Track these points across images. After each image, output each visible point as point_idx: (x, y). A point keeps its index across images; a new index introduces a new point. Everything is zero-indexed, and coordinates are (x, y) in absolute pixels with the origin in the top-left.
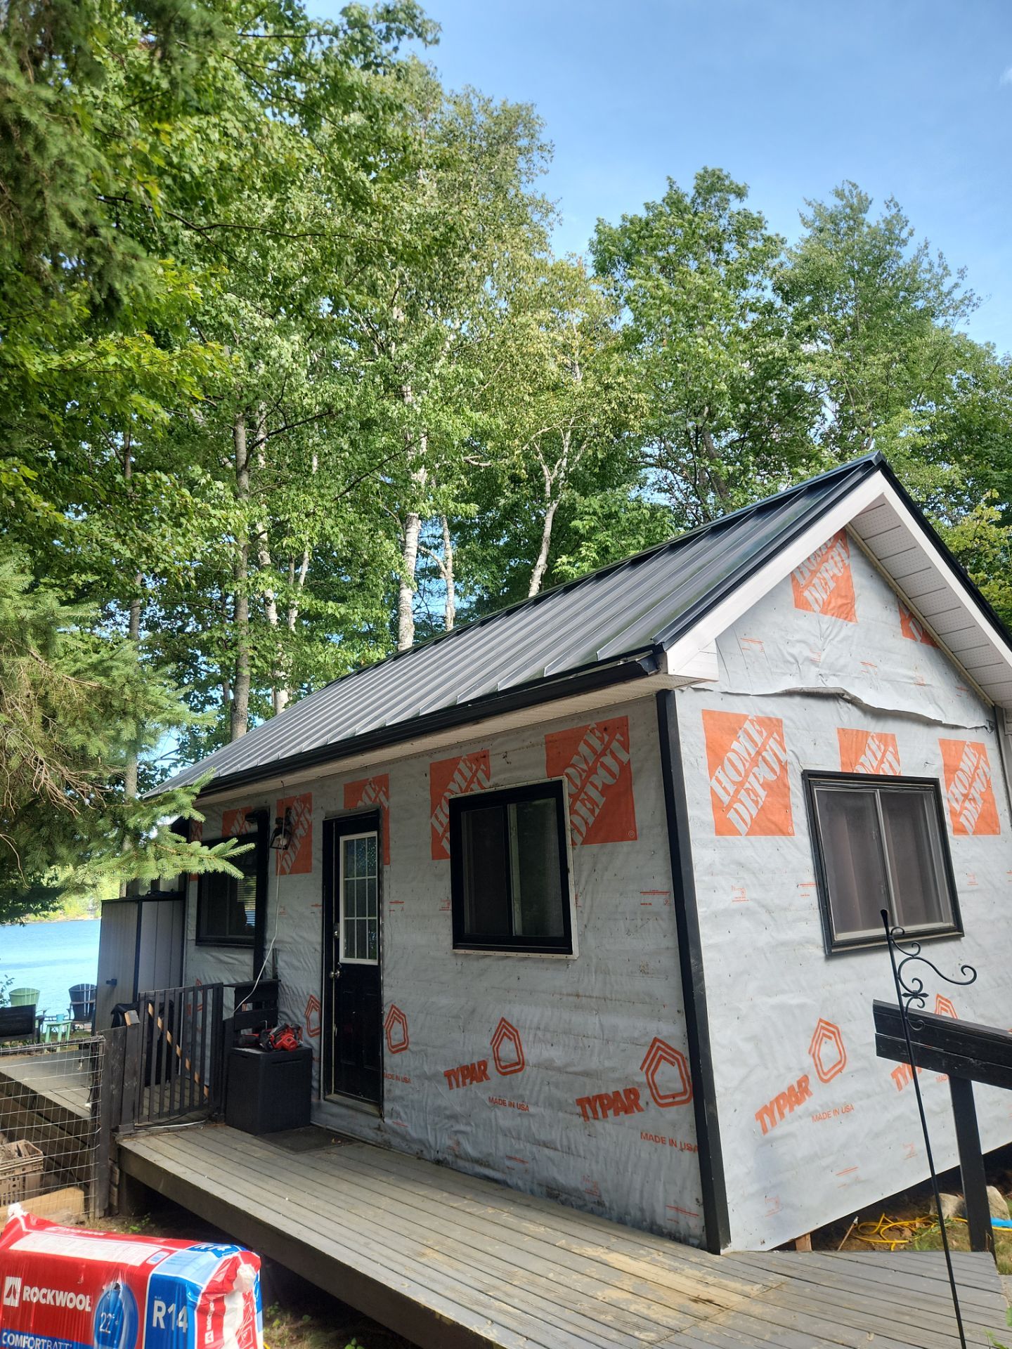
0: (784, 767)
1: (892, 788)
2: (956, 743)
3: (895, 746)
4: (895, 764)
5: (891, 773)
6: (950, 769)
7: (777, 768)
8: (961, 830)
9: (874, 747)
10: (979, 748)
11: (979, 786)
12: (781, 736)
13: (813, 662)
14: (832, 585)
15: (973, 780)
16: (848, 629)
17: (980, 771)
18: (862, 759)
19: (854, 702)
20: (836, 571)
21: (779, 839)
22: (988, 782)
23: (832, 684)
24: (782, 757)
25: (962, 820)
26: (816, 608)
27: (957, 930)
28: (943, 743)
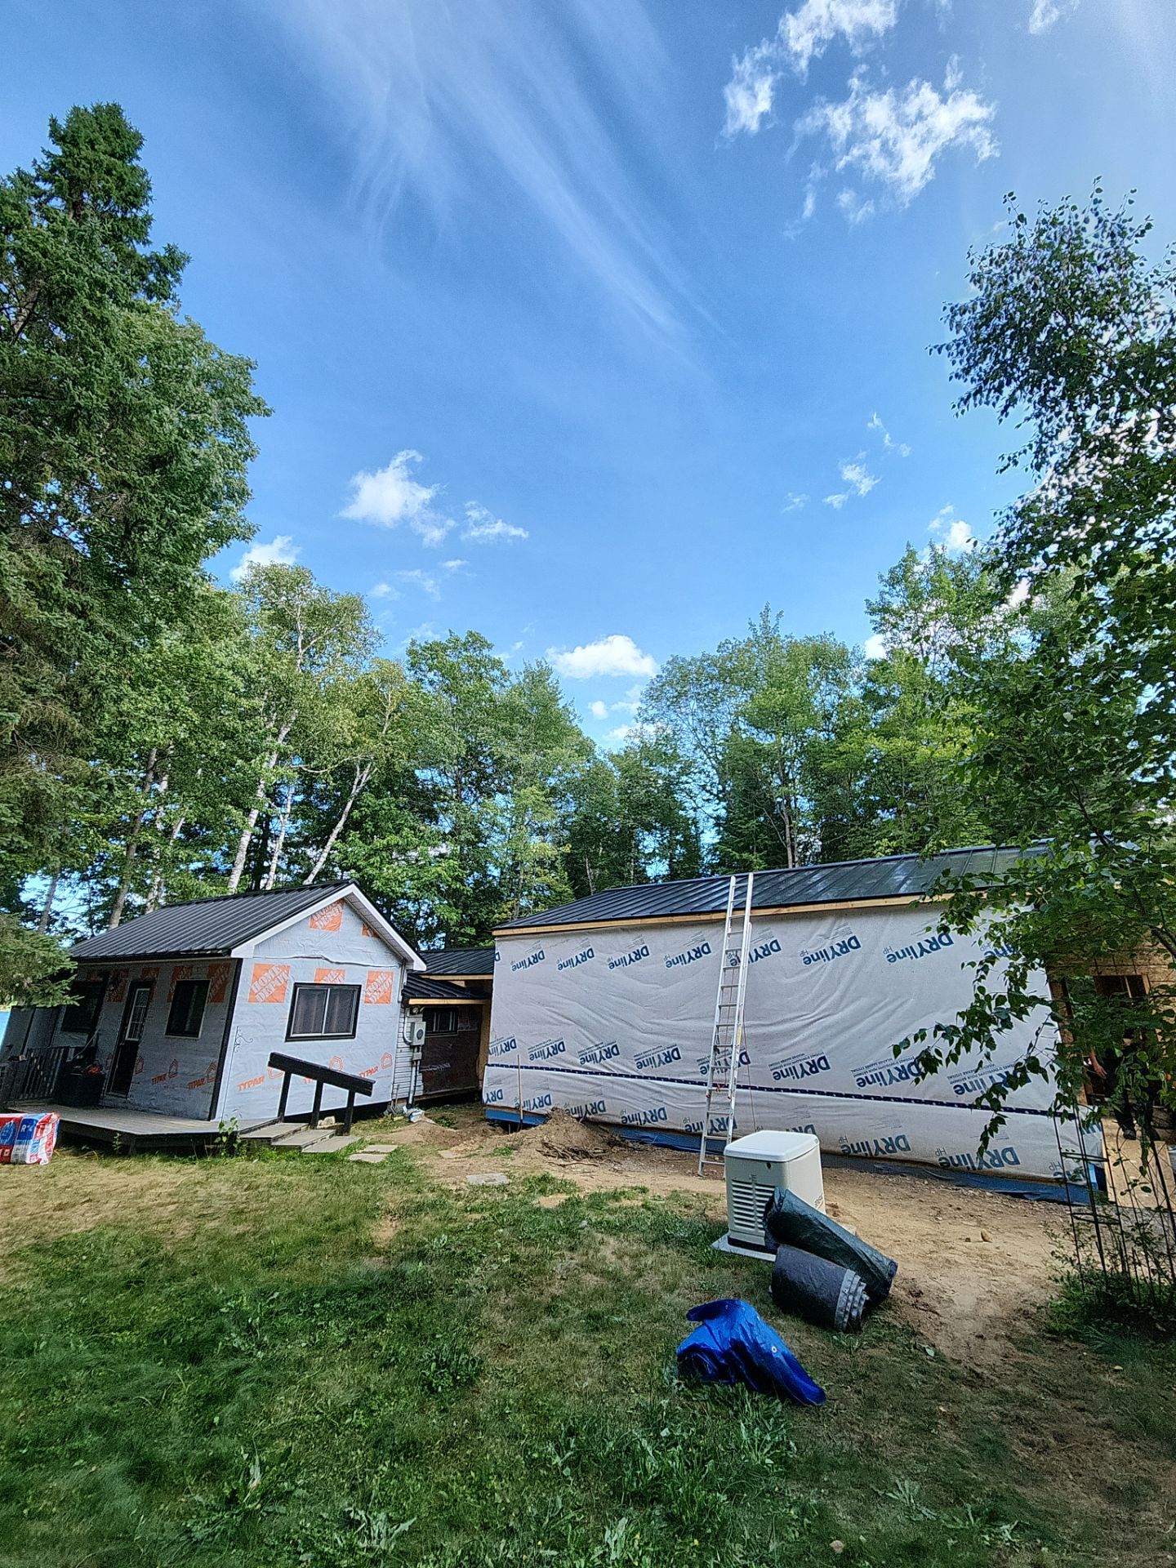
0: (286, 982)
1: (337, 988)
2: (378, 972)
3: (343, 974)
4: (342, 980)
5: (338, 983)
6: (370, 982)
7: (283, 982)
8: (367, 1003)
9: (332, 974)
10: (391, 974)
11: (384, 987)
12: (289, 971)
13: (312, 946)
14: (331, 919)
15: (382, 984)
16: (334, 934)
17: (386, 982)
18: (325, 978)
19: (327, 959)
20: (334, 914)
21: (276, 1003)
22: (390, 986)
23: (317, 954)
24: (287, 978)
25: (371, 999)
26: (320, 927)
27: (353, 1036)
28: (370, 972)
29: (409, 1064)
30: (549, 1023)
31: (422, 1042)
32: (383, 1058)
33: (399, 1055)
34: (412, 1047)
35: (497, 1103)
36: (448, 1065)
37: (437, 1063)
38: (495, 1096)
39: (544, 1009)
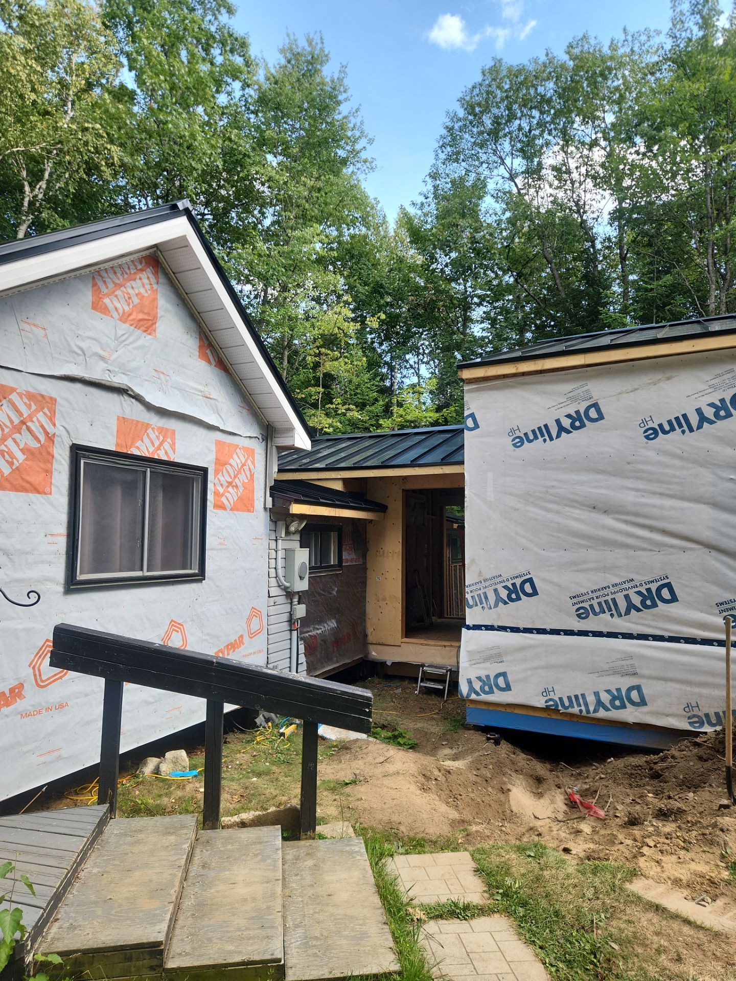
0: (50, 438)
1: (162, 469)
2: (230, 445)
3: (173, 439)
4: (170, 452)
5: (165, 458)
6: (221, 463)
7: (42, 438)
8: (220, 506)
9: (153, 436)
10: (250, 452)
11: (243, 478)
12: (53, 412)
13: (102, 358)
14: (136, 301)
15: (239, 472)
16: (145, 340)
17: (246, 468)
18: (139, 443)
19: (138, 398)
20: (142, 291)
21: (33, 497)
22: (252, 476)
23: (118, 380)
24: (50, 429)
25: (224, 499)
26: (115, 314)
27: (200, 576)
28: (218, 443)
29: (286, 626)
30: (627, 546)
31: (302, 585)
32: (249, 620)
33: (273, 610)
34: (289, 595)
35: (498, 697)
36: (333, 624)
37: (321, 621)
38: (488, 684)
39: (609, 521)
